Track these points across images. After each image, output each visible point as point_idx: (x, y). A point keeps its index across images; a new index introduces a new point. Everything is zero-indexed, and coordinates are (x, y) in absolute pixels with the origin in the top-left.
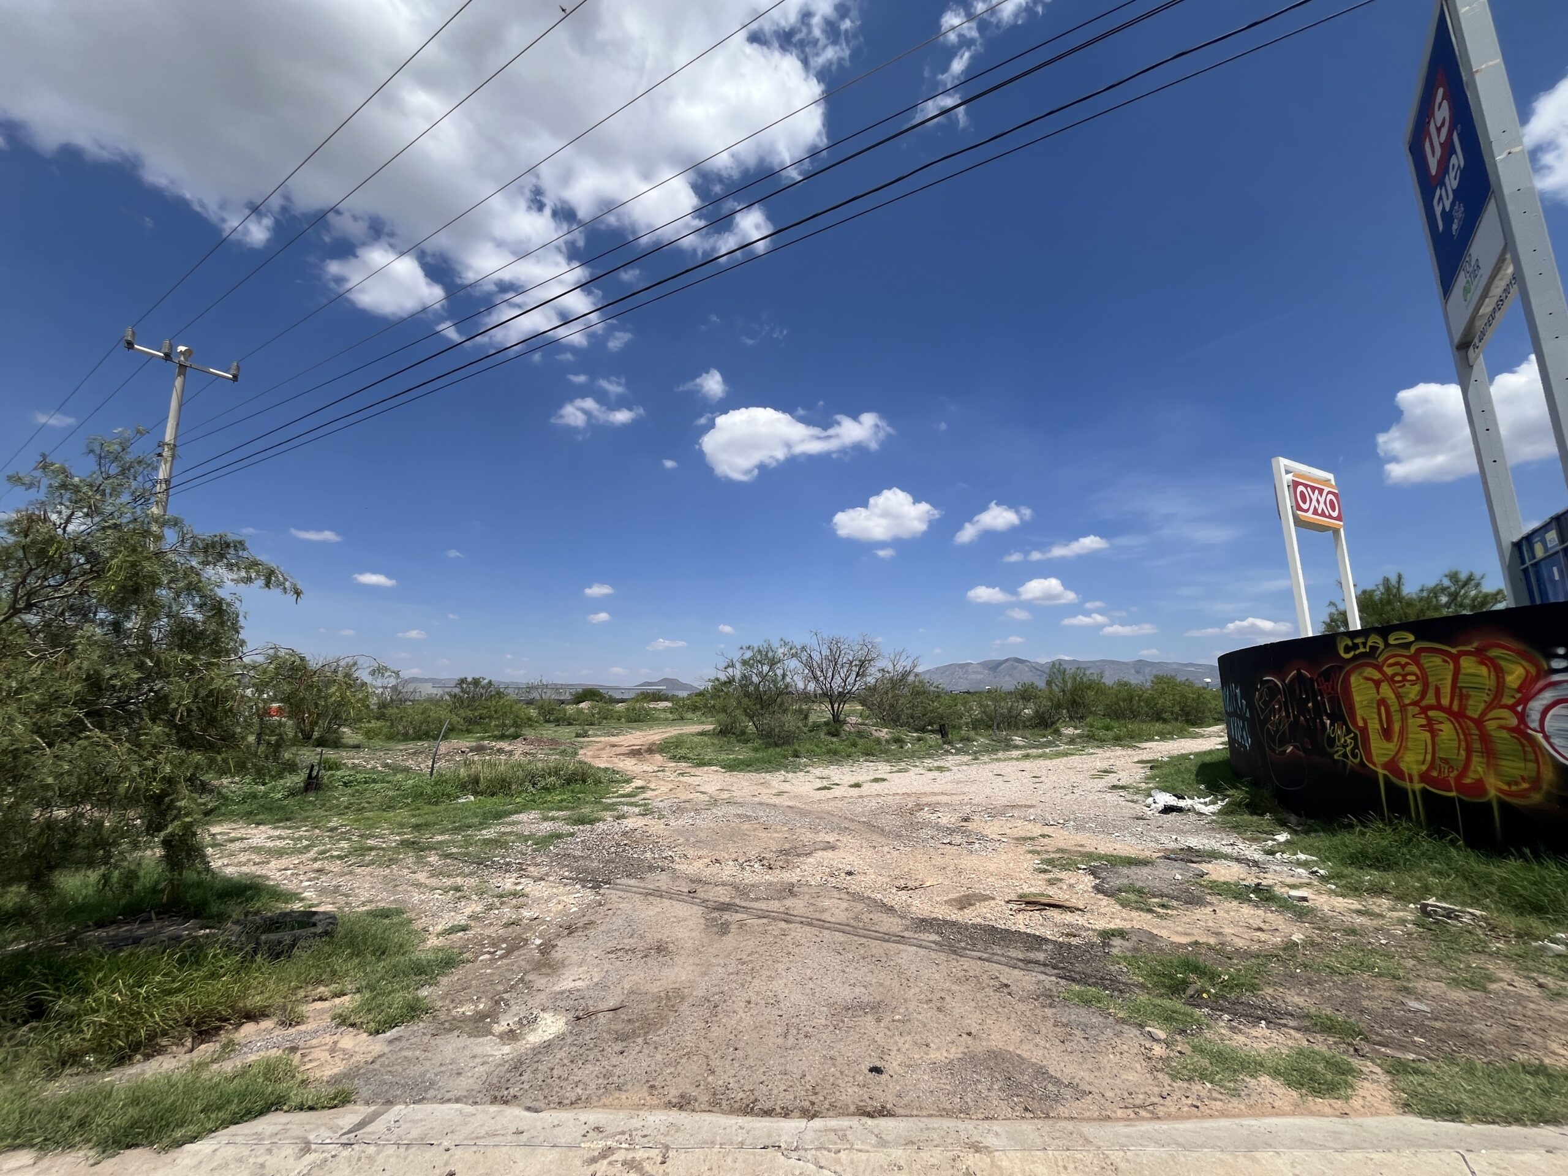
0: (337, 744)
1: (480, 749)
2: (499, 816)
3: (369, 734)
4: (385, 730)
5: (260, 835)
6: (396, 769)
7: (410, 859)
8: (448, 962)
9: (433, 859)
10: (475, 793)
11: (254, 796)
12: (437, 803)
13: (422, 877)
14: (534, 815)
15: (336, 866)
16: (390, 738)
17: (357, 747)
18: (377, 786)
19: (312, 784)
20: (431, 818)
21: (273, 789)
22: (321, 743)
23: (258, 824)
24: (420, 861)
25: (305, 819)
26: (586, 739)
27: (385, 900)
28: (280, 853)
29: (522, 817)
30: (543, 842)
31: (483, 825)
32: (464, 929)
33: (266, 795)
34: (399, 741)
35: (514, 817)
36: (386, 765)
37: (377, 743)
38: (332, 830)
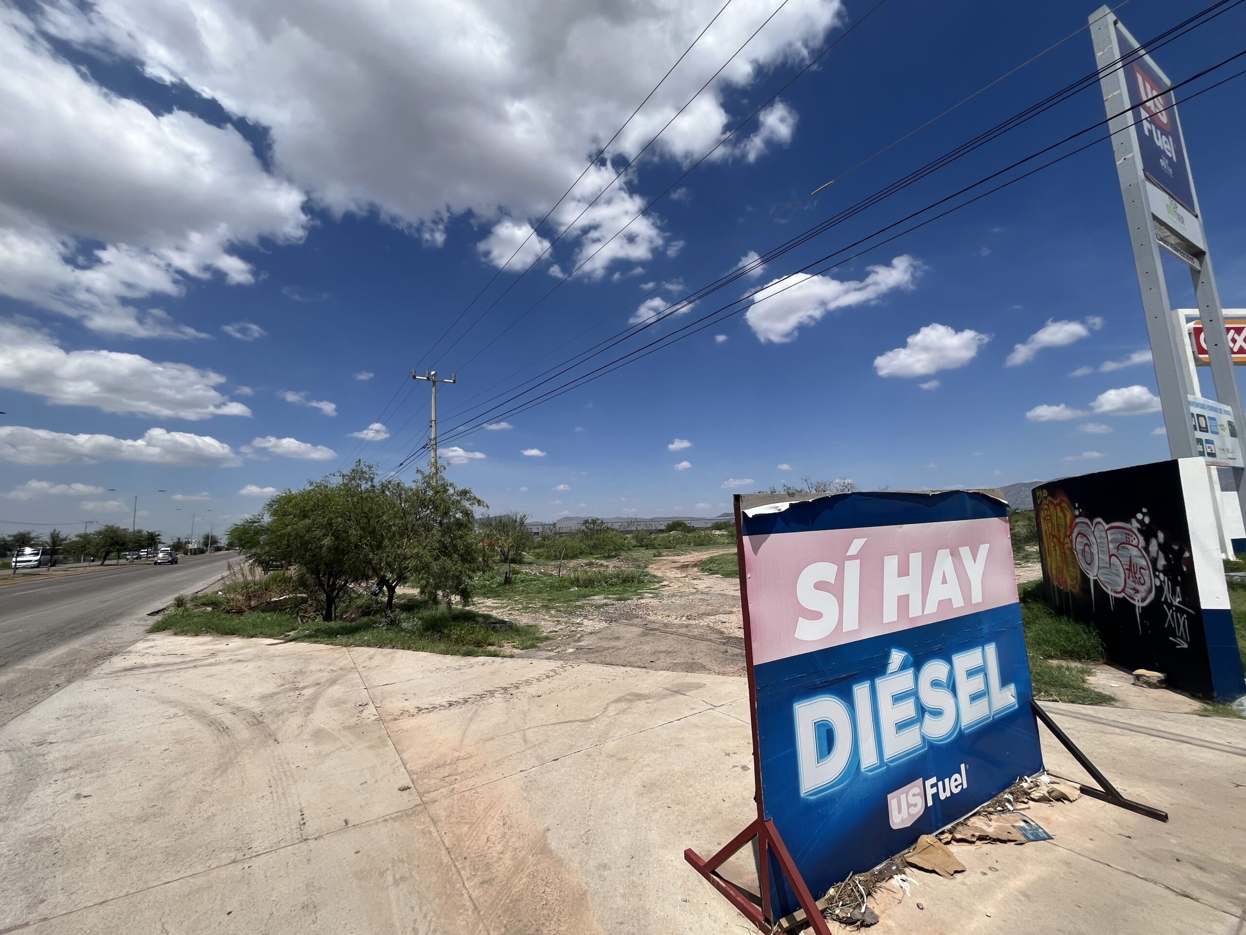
0: (521, 562)
1: (590, 564)
2: (585, 596)
3: (538, 556)
4: (545, 554)
5: (489, 602)
6: (545, 574)
7: (544, 612)
8: (547, 638)
9: (553, 612)
10: (578, 586)
11: (485, 586)
12: (560, 591)
13: (546, 617)
14: (602, 596)
15: (516, 613)
16: (548, 558)
17: (531, 563)
18: (535, 583)
19: (508, 581)
20: (555, 597)
21: (492, 583)
22: (513, 561)
23: (488, 598)
24: (548, 612)
25: (506, 596)
26: (660, 558)
27: (532, 623)
28: (497, 608)
29: (596, 597)
30: (598, 607)
31: (577, 600)
32: (556, 632)
33: (489, 585)
34: (552, 560)
35: (592, 597)
36: (541, 573)
37: (542, 561)
38: (515, 601)
